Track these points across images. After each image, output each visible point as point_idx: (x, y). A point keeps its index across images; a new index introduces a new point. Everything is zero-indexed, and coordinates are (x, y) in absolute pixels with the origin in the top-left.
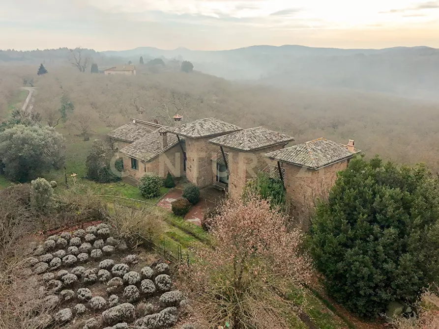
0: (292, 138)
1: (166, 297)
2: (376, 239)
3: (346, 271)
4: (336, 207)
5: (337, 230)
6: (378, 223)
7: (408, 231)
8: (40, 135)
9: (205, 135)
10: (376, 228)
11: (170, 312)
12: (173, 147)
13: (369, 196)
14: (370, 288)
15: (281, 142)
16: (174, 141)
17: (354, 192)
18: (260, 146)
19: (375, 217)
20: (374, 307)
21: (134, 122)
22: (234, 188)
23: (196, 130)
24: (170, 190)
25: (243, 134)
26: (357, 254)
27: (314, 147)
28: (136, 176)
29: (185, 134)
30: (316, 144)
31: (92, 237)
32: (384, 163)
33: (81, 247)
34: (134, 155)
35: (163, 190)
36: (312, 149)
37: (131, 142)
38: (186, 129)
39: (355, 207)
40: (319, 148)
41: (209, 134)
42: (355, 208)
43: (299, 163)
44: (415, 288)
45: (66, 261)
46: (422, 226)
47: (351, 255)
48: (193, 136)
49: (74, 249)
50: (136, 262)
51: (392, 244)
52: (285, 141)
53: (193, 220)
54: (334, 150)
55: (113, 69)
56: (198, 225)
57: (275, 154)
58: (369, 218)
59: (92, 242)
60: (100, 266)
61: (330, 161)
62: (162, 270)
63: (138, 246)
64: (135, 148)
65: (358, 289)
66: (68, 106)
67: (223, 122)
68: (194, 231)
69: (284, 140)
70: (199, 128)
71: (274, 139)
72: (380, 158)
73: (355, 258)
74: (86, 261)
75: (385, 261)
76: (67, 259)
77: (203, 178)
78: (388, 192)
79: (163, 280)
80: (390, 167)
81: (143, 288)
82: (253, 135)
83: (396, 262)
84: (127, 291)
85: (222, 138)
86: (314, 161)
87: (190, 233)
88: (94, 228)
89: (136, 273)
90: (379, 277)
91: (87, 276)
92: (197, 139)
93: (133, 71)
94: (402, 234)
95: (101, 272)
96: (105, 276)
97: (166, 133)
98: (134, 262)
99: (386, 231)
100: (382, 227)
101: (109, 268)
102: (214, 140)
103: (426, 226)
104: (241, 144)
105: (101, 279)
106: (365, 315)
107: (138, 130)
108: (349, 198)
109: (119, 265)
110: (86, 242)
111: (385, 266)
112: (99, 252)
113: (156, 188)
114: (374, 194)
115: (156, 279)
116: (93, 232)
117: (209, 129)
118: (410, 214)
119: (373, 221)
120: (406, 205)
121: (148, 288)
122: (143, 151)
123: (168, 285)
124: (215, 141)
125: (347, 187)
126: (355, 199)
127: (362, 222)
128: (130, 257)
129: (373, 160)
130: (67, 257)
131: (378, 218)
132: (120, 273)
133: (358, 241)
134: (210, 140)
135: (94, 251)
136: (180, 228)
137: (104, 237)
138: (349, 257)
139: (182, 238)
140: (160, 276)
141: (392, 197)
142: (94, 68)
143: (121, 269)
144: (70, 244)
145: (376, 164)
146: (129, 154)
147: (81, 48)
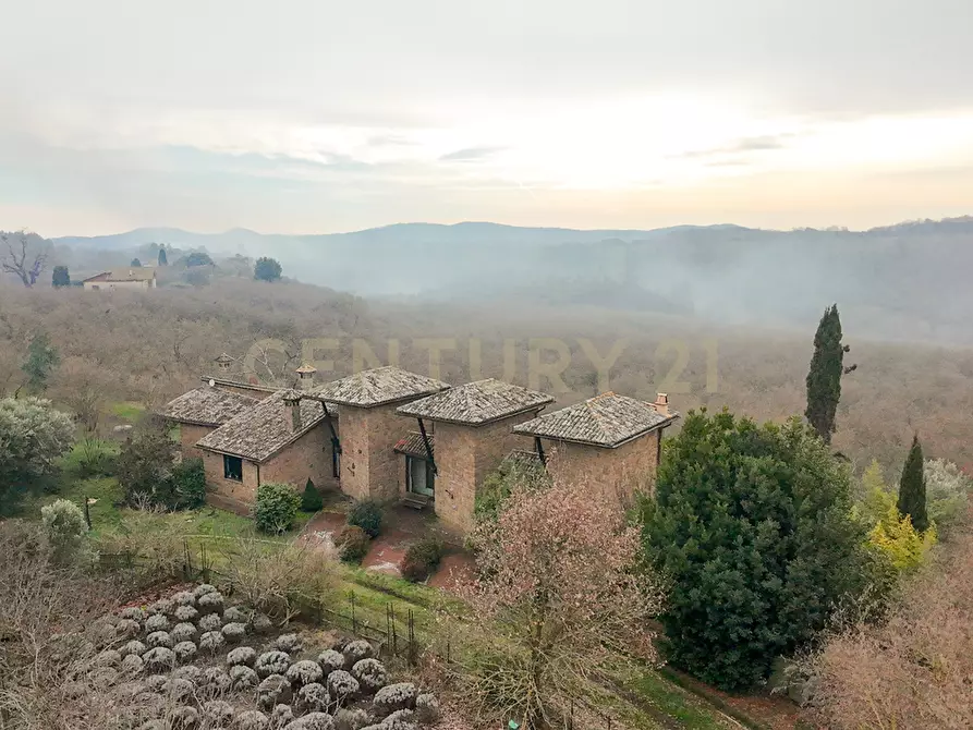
0: (550, 397)
1: (387, 693)
2: (746, 542)
3: (703, 603)
4: (677, 497)
5: (683, 534)
6: (746, 515)
7: (793, 525)
8: (22, 417)
9: (383, 399)
10: (744, 523)
11: (402, 719)
12: (312, 429)
13: (725, 474)
14: (746, 626)
15: (533, 406)
16: (314, 416)
17: (701, 469)
18: (498, 414)
19: (740, 507)
20: (753, 668)
21: (212, 383)
22: (449, 500)
23: (365, 392)
24: (315, 515)
25: (462, 392)
26: (719, 570)
27: (600, 408)
28: (235, 494)
29: (343, 399)
30: (602, 404)
31: (192, 611)
32: (737, 421)
33: (175, 631)
34: (231, 450)
35: (300, 517)
36: (599, 411)
37: (214, 426)
38: (342, 390)
39: (706, 494)
40: (610, 409)
41: (391, 397)
42: (705, 496)
43: (581, 437)
44: (816, 616)
45: (153, 661)
46: (812, 514)
47: (713, 573)
48: (362, 402)
49: (163, 636)
50: (299, 647)
51: (771, 547)
52: (540, 404)
53: (380, 567)
54: (636, 412)
55: (101, 277)
56: (394, 574)
57: (532, 425)
58: (732, 508)
59: (193, 620)
60: (229, 660)
61: (633, 432)
62: (361, 652)
63: (290, 620)
64: (230, 434)
65: (725, 634)
66: (46, 357)
67: (411, 374)
68: (389, 586)
69: (539, 402)
70: (371, 387)
71: (520, 399)
72: (730, 412)
73: (718, 576)
74: (194, 657)
75: (764, 577)
76: (154, 656)
77: (381, 487)
78: (755, 463)
79: (370, 668)
80: (747, 427)
81: (335, 685)
82: (480, 395)
83: (782, 575)
84: (308, 695)
85: (422, 403)
86: (607, 433)
87: (382, 590)
88: (188, 595)
89: (313, 663)
90: (758, 605)
91: (213, 678)
92: (369, 408)
93: (150, 282)
94: (784, 530)
95: (237, 670)
96: (248, 675)
97: (298, 400)
98: (294, 648)
99: (760, 526)
100: (753, 522)
101: (250, 662)
102: (408, 408)
103: (820, 512)
104: (463, 411)
105: (240, 683)
106: (739, 685)
107: (223, 399)
108: (695, 480)
109: (270, 654)
110: (181, 622)
111: (765, 584)
112: (218, 636)
113: (289, 511)
114: (733, 469)
115: (355, 667)
116: (188, 603)
117: (389, 389)
118: (791, 496)
119: (739, 512)
120: (785, 485)
121: (345, 685)
122: (250, 439)
123: (380, 676)
124: (408, 411)
125: (686, 462)
126: (705, 479)
127: (721, 515)
128: (284, 639)
129: (720, 417)
130: (153, 651)
131: (745, 507)
132: (276, 667)
133: (720, 549)
134: (399, 409)
135: (205, 635)
136: (360, 583)
137: (217, 609)
138: (709, 575)
139: (371, 600)
140: (361, 662)
141: (763, 471)
142: (61, 277)
143: (276, 661)
144: (147, 630)
145: (726, 421)
146: (219, 447)
147: (26, 233)
